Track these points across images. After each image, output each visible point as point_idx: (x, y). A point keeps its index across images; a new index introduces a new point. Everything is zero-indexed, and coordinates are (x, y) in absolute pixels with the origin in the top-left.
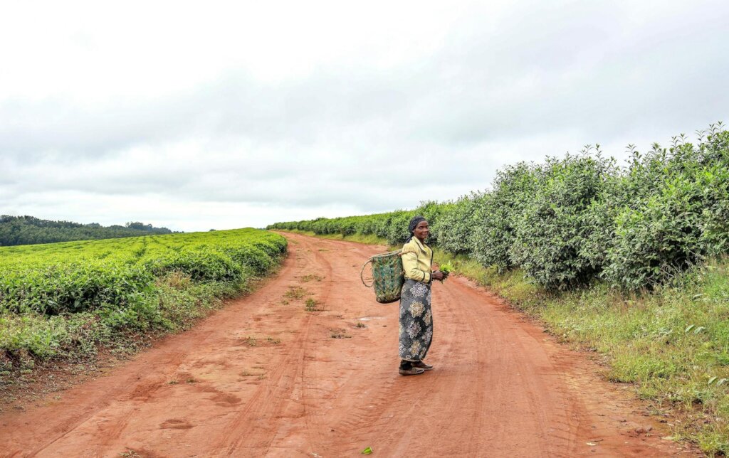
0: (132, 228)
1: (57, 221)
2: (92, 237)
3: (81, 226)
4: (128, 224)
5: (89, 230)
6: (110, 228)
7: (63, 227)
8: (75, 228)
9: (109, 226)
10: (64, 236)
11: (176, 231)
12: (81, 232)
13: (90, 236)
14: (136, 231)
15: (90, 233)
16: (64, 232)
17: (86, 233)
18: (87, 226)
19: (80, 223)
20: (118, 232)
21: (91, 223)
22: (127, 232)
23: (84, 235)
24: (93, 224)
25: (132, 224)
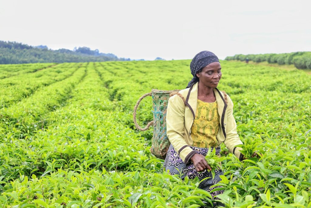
0: (80, 53)
1: (7, 42)
2: (41, 60)
3: (31, 48)
4: (76, 48)
5: (38, 53)
6: (58, 51)
7: (13, 48)
8: (25, 49)
9: (58, 49)
10: (14, 57)
11: (122, 57)
12: (31, 54)
13: (39, 58)
14: (83, 56)
15: (39, 55)
16: (14, 52)
17: (36, 56)
18: (36, 49)
19: (29, 45)
20: (67, 55)
21: (40, 45)
22: (75, 56)
23: (34, 57)
24: (41, 46)
25: (80, 48)
